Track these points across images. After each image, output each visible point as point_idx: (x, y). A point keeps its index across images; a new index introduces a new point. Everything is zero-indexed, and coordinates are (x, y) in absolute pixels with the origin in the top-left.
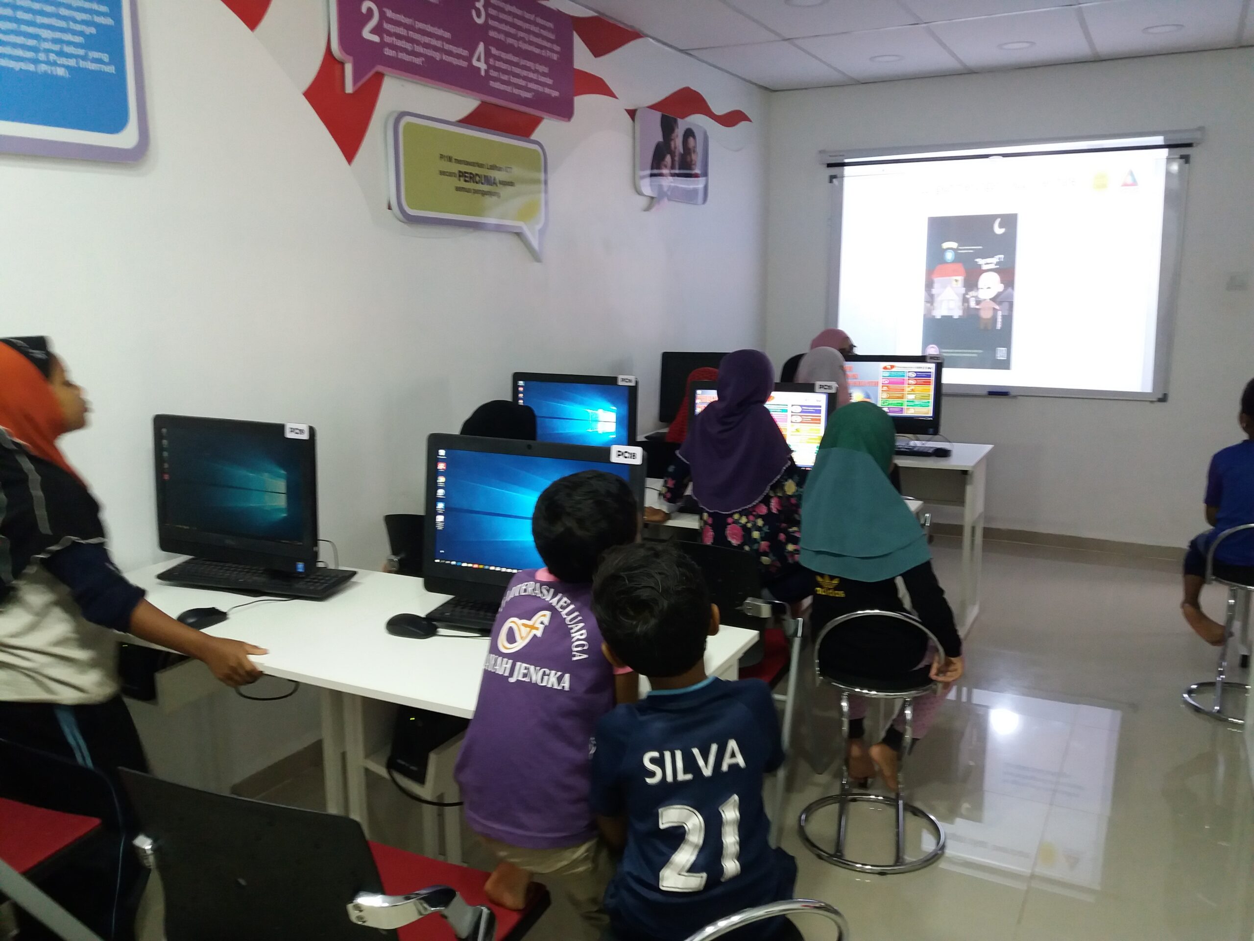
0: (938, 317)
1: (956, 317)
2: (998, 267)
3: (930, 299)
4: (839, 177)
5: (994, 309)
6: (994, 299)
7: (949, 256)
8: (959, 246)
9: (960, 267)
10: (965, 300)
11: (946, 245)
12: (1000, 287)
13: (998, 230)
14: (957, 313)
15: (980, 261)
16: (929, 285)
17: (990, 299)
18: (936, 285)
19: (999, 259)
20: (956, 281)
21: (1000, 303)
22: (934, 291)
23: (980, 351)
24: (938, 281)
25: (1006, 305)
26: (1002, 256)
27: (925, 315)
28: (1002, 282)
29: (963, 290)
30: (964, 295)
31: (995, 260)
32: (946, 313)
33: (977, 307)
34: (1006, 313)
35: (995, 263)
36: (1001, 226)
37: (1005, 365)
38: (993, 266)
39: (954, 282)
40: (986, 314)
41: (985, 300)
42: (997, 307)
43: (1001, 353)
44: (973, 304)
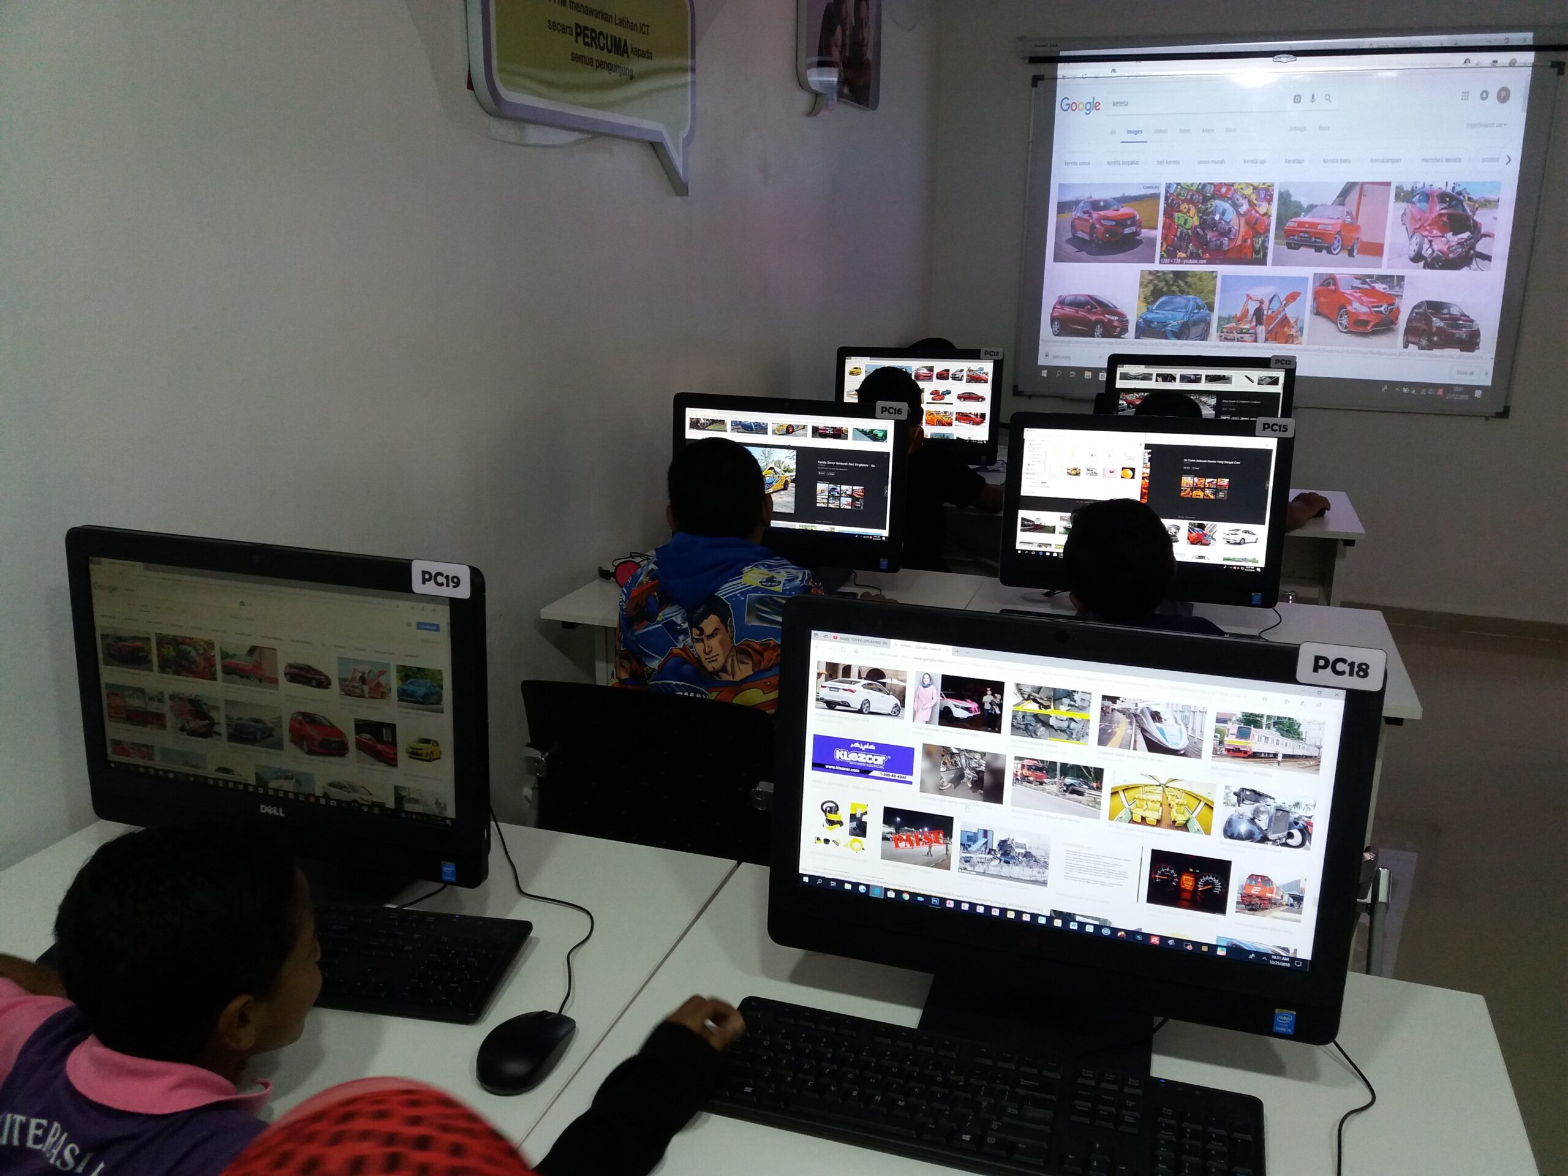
4: (1048, 79)
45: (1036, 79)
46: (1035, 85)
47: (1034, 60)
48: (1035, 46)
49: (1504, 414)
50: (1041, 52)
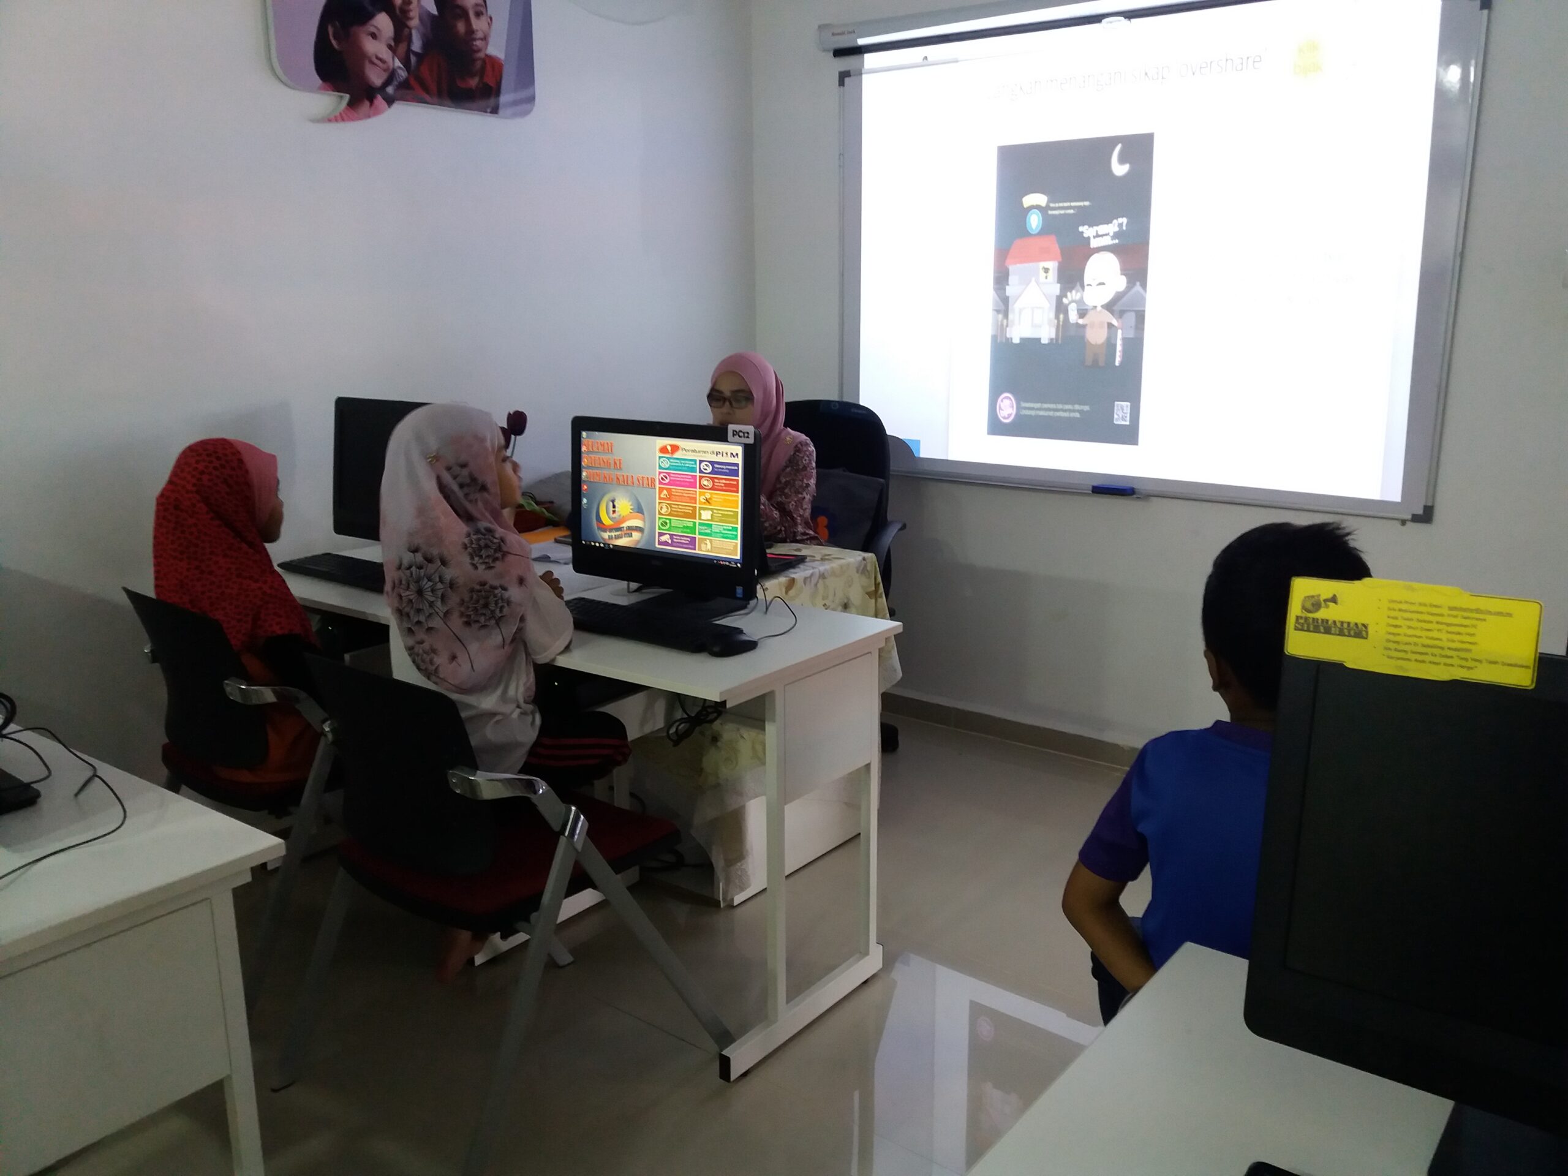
0: (1016, 341)
1: (1045, 341)
2: (1117, 241)
3: (1004, 306)
4: (854, 75)
5: (1110, 325)
6: (1109, 307)
7: (1035, 221)
8: (1049, 202)
9: (1052, 243)
10: (1061, 308)
11: (1030, 200)
12: (1120, 283)
13: (1119, 169)
14: (1046, 333)
15: (1087, 231)
16: (1001, 279)
17: (1102, 306)
18: (1012, 279)
19: (1120, 225)
20: (1046, 270)
21: (1121, 314)
22: (1010, 291)
23: (1086, 408)
24: (1016, 271)
25: (1131, 318)
26: (1124, 220)
27: (994, 338)
28: (1124, 271)
29: (1056, 289)
30: (1059, 299)
31: (1112, 228)
32: (1029, 333)
33: (1081, 321)
34: (1131, 334)
35: (1111, 234)
36: (1122, 160)
37: (1129, 435)
38: (1107, 241)
39: (1042, 274)
40: (1096, 336)
41: (1095, 307)
42: (1115, 322)
43: (1121, 413)
44: (1073, 317)
45: (843, 76)
46: (841, 83)
47: (839, 53)
48: (833, 34)
49: (1426, 516)
50: (844, 42)
